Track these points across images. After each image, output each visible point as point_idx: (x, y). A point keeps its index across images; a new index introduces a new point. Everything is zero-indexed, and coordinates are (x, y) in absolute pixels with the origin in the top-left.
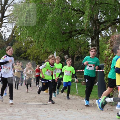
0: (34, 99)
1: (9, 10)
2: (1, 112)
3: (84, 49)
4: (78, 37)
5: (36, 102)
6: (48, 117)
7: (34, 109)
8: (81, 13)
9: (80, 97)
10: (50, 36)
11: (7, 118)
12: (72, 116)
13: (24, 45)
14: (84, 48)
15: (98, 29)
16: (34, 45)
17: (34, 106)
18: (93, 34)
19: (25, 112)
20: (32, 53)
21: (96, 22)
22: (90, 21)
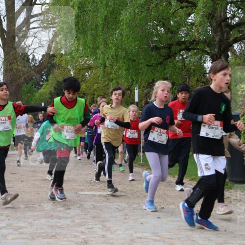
0: (95, 185)
1: (42, 2)
2: (30, 211)
3: (198, 80)
4: (185, 56)
5: (99, 191)
6: (126, 221)
7: (95, 205)
8: (190, 6)
9: (190, 180)
10: (126, 54)
11: (42, 224)
12: (174, 219)
13: (72, 73)
14: (196, 79)
15: (225, 38)
16: (92, 75)
17: (96, 198)
18: (216, 50)
19: (78, 211)
20: (90, 90)
21: (223, 24)
22: (210, 22)
